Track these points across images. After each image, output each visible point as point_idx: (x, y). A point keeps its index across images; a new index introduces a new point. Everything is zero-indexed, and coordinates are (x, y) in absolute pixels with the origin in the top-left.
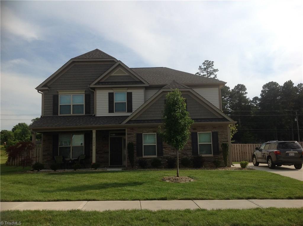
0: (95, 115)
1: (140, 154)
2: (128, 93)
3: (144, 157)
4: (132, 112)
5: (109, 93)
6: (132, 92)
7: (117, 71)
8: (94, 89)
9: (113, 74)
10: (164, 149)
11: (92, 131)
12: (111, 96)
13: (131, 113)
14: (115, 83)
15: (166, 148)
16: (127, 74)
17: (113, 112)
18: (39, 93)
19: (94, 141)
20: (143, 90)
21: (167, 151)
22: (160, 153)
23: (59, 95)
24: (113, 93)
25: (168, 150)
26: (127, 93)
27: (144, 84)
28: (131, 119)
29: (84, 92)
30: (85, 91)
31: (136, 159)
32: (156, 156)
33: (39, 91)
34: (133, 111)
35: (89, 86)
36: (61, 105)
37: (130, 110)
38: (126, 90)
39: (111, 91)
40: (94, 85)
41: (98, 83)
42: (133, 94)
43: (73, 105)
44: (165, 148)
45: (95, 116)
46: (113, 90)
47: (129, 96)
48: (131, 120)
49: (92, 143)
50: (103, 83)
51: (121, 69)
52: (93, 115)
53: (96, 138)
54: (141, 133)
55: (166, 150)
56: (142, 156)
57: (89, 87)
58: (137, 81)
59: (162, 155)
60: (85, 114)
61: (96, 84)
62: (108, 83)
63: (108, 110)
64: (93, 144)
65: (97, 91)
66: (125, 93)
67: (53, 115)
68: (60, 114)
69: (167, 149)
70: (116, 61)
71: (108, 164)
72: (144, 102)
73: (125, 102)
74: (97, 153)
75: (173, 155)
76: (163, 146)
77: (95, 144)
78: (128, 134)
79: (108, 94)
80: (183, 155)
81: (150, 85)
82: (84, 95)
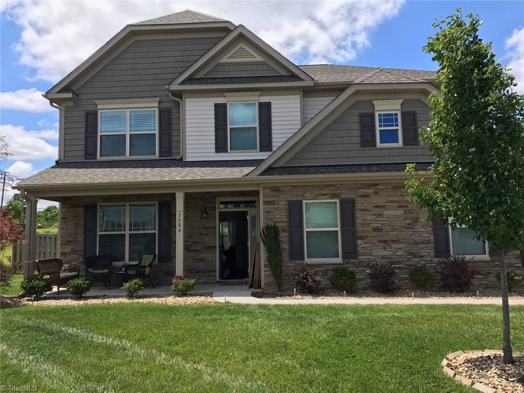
0: (181, 159)
1: (297, 254)
2: (261, 104)
3: (307, 260)
4: (271, 150)
5: (215, 104)
6: (270, 102)
7: (234, 50)
8: (179, 95)
9: (225, 60)
10: (359, 242)
11: (174, 194)
12: (221, 112)
13: (270, 153)
14: (231, 80)
15: (367, 237)
16: (258, 58)
17: (226, 151)
18: (52, 107)
19: (179, 220)
20: (298, 97)
21: (368, 245)
22: (350, 252)
23: (99, 111)
24: (226, 104)
25: (371, 244)
26: (259, 103)
27: (301, 80)
28: (273, 164)
29: (157, 105)
30: (160, 102)
31: (290, 265)
32: (339, 260)
33: (54, 104)
34: (274, 149)
35: (167, 87)
36: (102, 134)
37: (266, 145)
38: (256, 98)
39: (221, 100)
40: (179, 84)
41: (190, 80)
42: (273, 106)
43: (130, 135)
44: (361, 238)
45: (184, 160)
46: (225, 97)
47: (265, 111)
48: (273, 166)
49: (175, 227)
50: (200, 81)
51: (244, 46)
52: (178, 158)
53: (185, 213)
54: (300, 199)
55: (366, 243)
56: (303, 259)
57: (168, 90)
58: (284, 76)
59: (356, 258)
60: (160, 156)
61: (183, 83)
62: (214, 81)
63: (214, 146)
64: (177, 228)
65: (187, 100)
66: (255, 104)
67: (85, 159)
68: (100, 156)
69: (366, 241)
70: (232, 28)
71: (216, 276)
72: (300, 127)
73: (255, 126)
74: (187, 248)
75: (383, 258)
76: (358, 234)
77: (182, 228)
78: (266, 203)
79: (213, 108)
80: (410, 256)
81: (316, 82)
82: (157, 110)
